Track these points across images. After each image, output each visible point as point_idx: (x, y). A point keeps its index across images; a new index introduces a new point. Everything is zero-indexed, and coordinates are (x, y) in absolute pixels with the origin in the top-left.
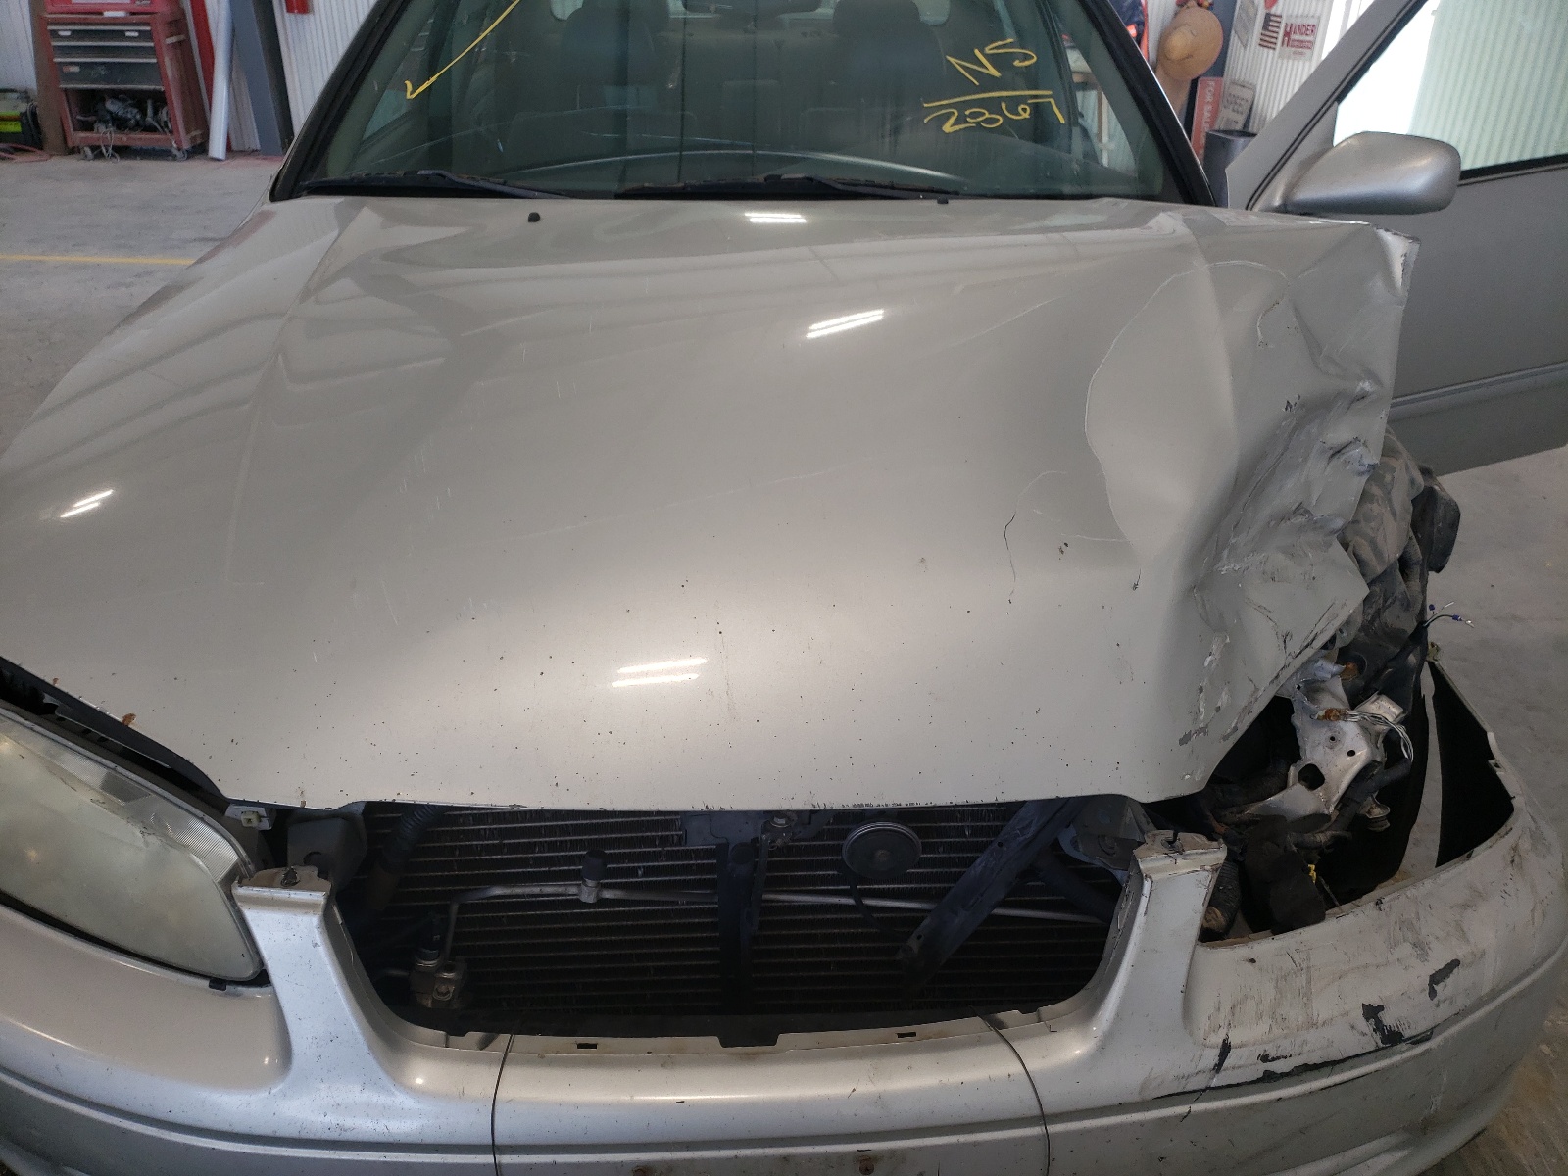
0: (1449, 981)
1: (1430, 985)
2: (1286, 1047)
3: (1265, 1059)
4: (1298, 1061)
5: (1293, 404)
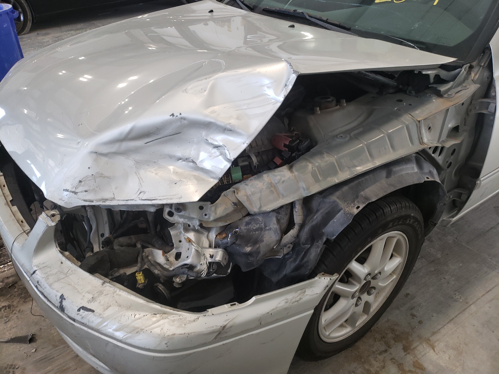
0: (86, 313)
1: (80, 308)
2: (42, 284)
3: (38, 283)
4: (42, 290)
5: (175, 115)
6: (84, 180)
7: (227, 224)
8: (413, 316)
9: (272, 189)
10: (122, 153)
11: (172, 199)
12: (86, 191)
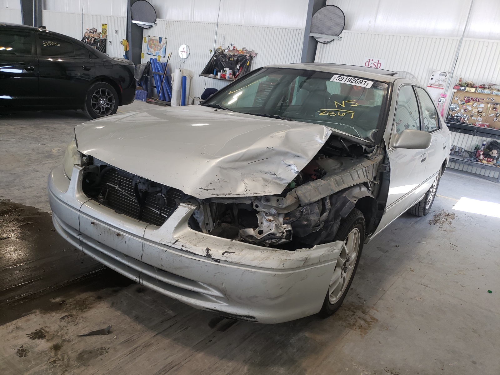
0: (229, 254)
1: (224, 253)
2: (187, 246)
3: (182, 246)
4: (188, 250)
5: (269, 148)
6: (213, 182)
7: (289, 212)
8: (360, 298)
9: (316, 190)
10: (235, 169)
11: (266, 193)
12: (214, 189)
